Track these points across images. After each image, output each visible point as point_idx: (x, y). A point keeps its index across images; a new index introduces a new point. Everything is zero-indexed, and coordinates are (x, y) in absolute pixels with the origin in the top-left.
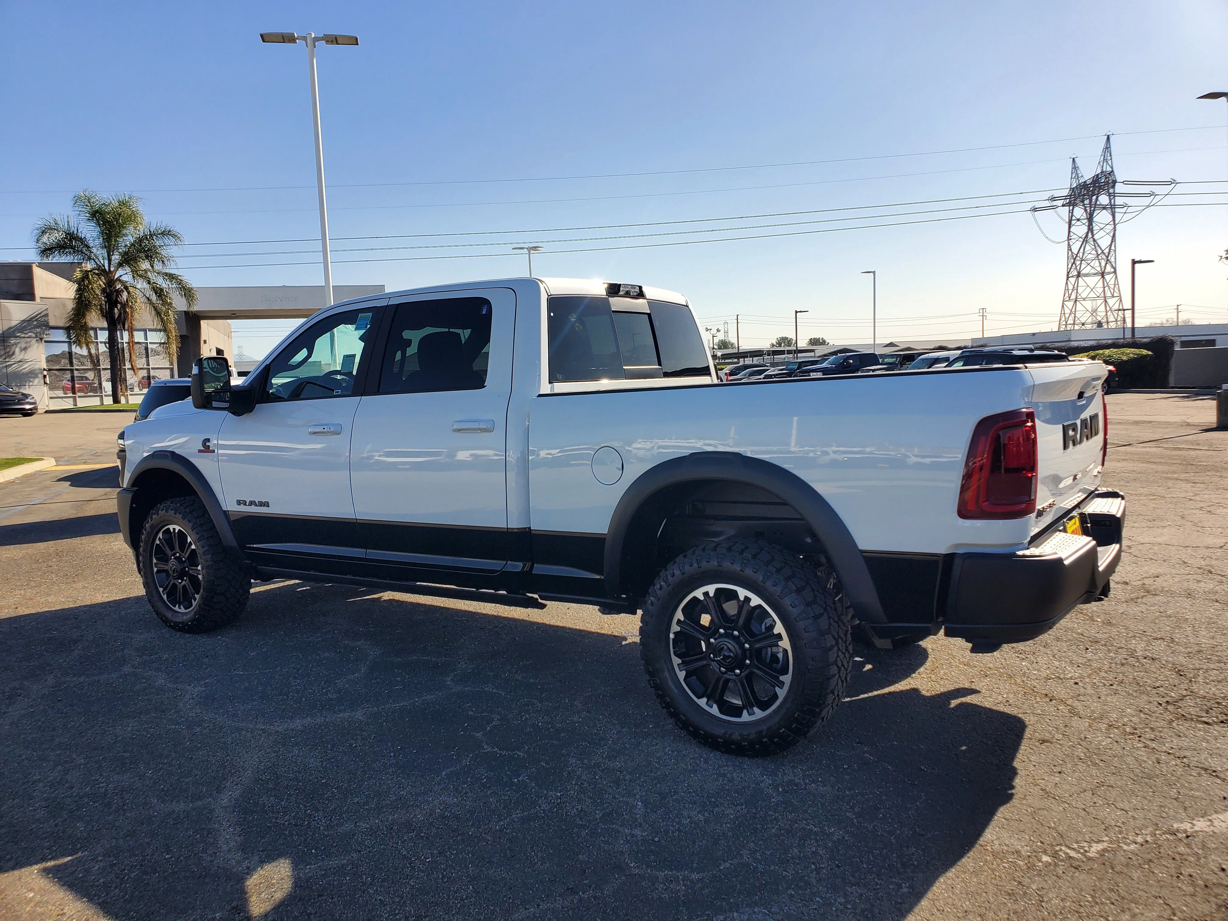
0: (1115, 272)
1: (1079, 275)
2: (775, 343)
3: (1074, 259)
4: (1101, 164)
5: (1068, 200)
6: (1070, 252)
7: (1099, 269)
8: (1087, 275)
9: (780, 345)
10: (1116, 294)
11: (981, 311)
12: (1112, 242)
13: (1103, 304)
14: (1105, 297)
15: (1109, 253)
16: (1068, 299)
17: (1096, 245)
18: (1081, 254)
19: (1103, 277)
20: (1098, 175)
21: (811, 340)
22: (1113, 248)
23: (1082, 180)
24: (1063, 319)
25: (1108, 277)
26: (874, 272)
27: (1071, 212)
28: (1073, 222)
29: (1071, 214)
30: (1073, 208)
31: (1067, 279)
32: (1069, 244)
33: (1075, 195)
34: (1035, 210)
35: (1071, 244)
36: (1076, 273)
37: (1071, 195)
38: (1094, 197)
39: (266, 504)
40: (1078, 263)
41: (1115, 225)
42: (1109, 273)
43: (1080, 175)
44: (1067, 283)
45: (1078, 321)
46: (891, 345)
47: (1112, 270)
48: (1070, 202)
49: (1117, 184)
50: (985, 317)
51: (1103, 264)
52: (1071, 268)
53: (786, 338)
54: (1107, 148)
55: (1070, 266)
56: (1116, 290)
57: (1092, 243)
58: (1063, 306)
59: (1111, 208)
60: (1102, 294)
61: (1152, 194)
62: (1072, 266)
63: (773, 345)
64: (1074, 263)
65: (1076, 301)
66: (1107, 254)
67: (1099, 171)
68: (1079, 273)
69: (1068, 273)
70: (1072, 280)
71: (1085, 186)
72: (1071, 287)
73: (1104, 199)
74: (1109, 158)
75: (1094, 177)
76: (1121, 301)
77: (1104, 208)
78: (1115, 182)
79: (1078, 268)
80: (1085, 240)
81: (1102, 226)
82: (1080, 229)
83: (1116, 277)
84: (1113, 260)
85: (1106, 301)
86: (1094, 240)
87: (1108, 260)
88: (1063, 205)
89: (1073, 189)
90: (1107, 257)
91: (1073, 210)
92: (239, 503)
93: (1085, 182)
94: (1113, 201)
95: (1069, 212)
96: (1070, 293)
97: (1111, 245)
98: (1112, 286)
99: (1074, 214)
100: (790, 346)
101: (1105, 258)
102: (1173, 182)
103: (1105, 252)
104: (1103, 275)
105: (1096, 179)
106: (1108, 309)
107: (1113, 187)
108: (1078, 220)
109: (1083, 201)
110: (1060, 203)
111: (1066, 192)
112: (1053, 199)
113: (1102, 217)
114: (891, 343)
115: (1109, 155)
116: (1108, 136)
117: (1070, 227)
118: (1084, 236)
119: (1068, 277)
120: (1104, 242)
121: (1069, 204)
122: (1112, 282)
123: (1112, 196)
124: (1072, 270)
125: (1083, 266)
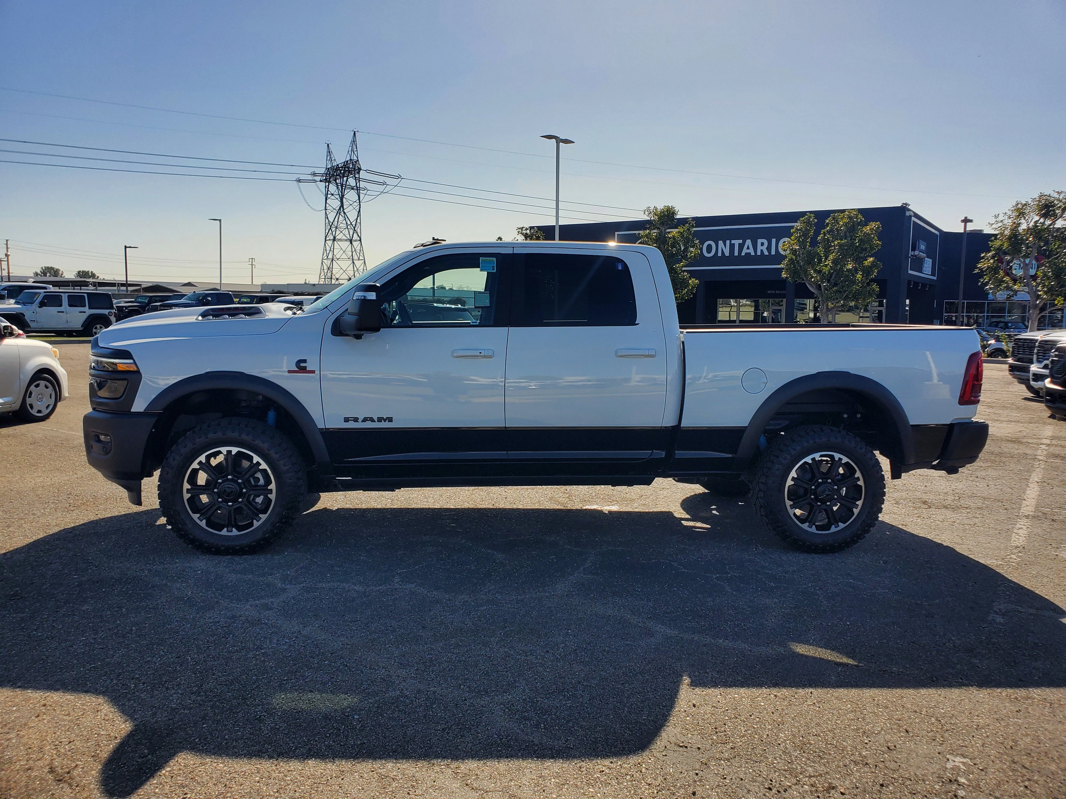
0: (360, 240)
1: (334, 239)
2: (39, 272)
3: (331, 227)
4: (350, 153)
5: (324, 177)
6: (327, 220)
7: (349, 238)
8: (340, 240)
9: (45, 275)
10: (361, 258)
11: (251, 260)
12: (358, 216)
13: (352, 264)
14: (353, 259)
15: (356, 225)
16: (326, 258)
17: (346, 217)
18: (335, 223)
19: (351, 243)
20: (347, 161)
21: (79, 272)
22: (358, 220)
23: (335, 164)
24: (323, 274)
25: (355, 244)
26: (220, 220)
27: (327, 188)
28: (329, 196)
29: (327, 189)
30: (329, 184)
31: (325, 242)
32: (326, 213)
33: (330, 174)
34: (299, 181)
35: (328, 213)
36: (332, 238)
37: (326, 174)
38: (345, 179)
39: (390, 420)
40: (333, 229)
41: (360, 202)
42: (356, 241)
43: (333, 159)
44: (325, 244)
45: (334, 277)
46: (189, 284)
47: (359, 239)
48: (326, 179)
49: (361, 171)
50: (254, 266)
51: (351, 233)
52: (328, 233)
53: (52, 268)
54: (354, 141)
55: (327, 231)
56: (361, 254)
57: (343, 215)
58: (322, 263)
59: (357, 190)
60: (351, 257)
61: (384, 184)
62: (329, 231)
63: (37, 274)
64: (330, 229)
65: (332, 260)
66: (354, 226)
67: (348, 159)
68: (335, 237)
69: (326, 237)
70: (329, 243)
71: (337, 168)
72: (328, 248)
73: (352, 182)
74: (356, 149)
75: (344, 162)
76: (365, 263)
77: (353, 189)
78: (360, 169)
79: (334, 233)
80: (338, 213)
81: (351, 203)
82: (334, 203)
83: (361, 244)
84: (359, 231)
85: (353, 263)
86: (344, 213)
87: (355, 230)
88: (321, 181)
89: (329, 169)
90: (355, 228)
91: (328, 186)
92: (347, 420)
93: (338, 165)
94: (358, 184)
95: (326, 187)
96: (328, 253)
97: (357, 219)
98: (359, 251)
99: (329, 189)
100: (57, 276)
101: (353, 228)
102: (399, 177)
103: (353, 223)
104: (351, 241)
105: (346, 164)
106: (355, 269)
107: (359, 173)
108: (332, 195)
109: (335, 180)
110: (318, 178)
111: (323, 171)
112: (314, 174)
113: (351, 195)
114: (189, 283)
115: (355, 147)
116: (355, 132)
117: (326, 200)
118: (338, 208)
119: (326, 240)
120: (352, 215)
121: (326, 181)
122: (358, 248)
123: (358, 180)
124: (329, 234)
125: (338, 232)
